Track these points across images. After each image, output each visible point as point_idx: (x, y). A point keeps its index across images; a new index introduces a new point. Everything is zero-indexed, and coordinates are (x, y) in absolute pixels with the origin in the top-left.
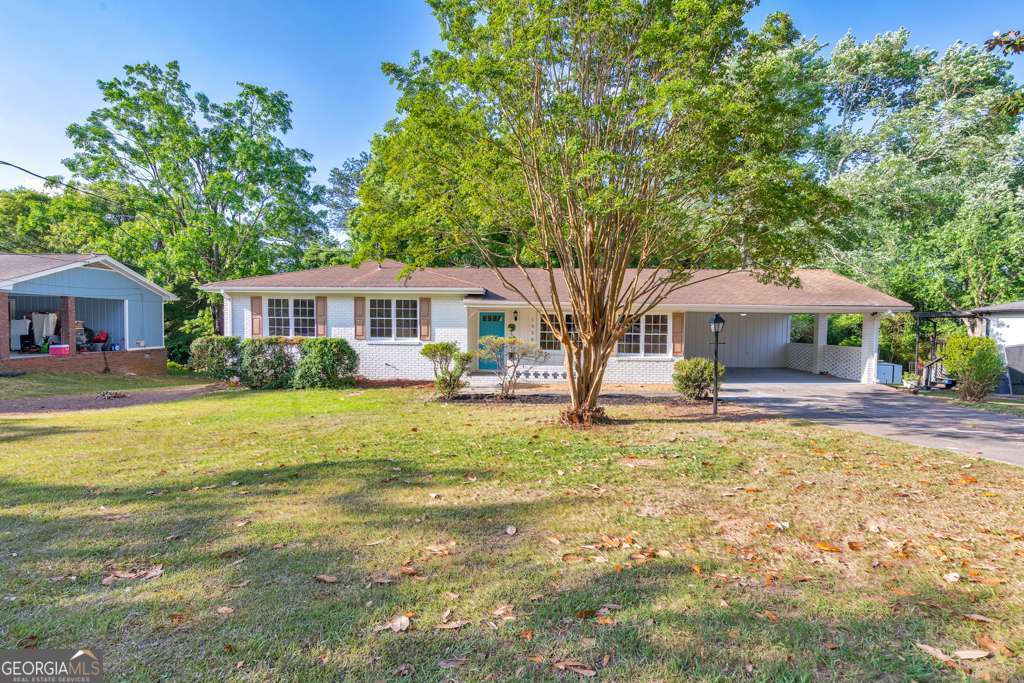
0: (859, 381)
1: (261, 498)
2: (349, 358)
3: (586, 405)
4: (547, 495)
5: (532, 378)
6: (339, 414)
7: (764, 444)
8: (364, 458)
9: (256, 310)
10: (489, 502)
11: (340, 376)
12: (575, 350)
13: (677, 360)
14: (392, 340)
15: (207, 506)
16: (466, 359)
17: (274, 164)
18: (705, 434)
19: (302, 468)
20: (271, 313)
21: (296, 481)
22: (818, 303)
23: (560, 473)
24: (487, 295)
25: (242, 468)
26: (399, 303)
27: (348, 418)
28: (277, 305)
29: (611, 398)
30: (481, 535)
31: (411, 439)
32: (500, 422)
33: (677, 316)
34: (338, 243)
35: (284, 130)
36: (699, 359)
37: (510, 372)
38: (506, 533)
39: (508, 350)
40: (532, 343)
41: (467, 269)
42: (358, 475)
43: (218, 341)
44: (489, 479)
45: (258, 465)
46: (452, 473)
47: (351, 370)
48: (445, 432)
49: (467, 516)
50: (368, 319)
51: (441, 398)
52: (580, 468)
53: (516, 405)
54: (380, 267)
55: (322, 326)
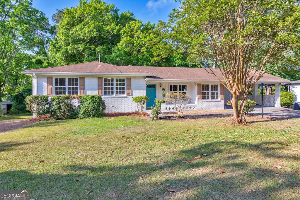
0: (273, 106)
9: (49, 83)
14: (114, 95)
20: (57, 84)
26: (117, 80)
50: (103, 87)
54: (100, 65)
55: (83, 90)
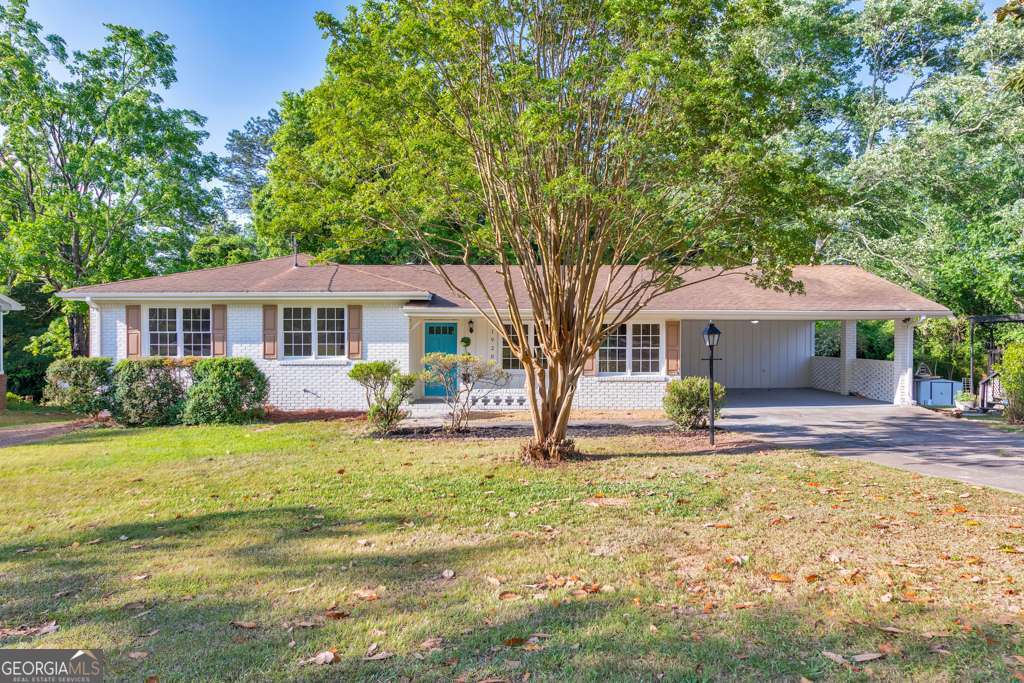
0: (891, 403)
1: (158, 552)
2: (256, 384)
3: (552, 438)
4: (492, 538)
5: (491, 405)
6: (245, 456)
7: (755, 478)
8: (279, 506)
9: (133, 322)
10: (427, 548)
11: (245, 407)
12: (538, 370)
13: (671, 379)
14: (311, 359)
15: (94, 563)
16: (407, 383)
17: (155, 129)
18: (691, 468)
19: (203, 518)
20: (152, 327)
21: (198, 534)
22: (839, 308)
23: (512, 514)
24: (434, 301)
25: (129, 520)
26: (321, 312)
27: (255, 458)
28: (161, 317)
29: (588, 429)
30: (414, 580)
31: (338, 482)
32: (447, 460)
33: (672, 325)
34: (239, 228)
35: (167, 84)
36: (694, 379)
37: (463, 396)
38: (443, 577)
39: (460, 371)
40: (491, 361)
41: (408, 269)
42: (273, 525)
43: (85, 364)
44: (429, 524)
45: (148, 517)
46: (386, 519)
47: (259, 399)
48: (378, 473)
49: (401, 562)
50: (281, 332)
51: (375, 433)
52: (536, 509)
53: (470, 440)
54: (296, 265)
55: (221, 344)
